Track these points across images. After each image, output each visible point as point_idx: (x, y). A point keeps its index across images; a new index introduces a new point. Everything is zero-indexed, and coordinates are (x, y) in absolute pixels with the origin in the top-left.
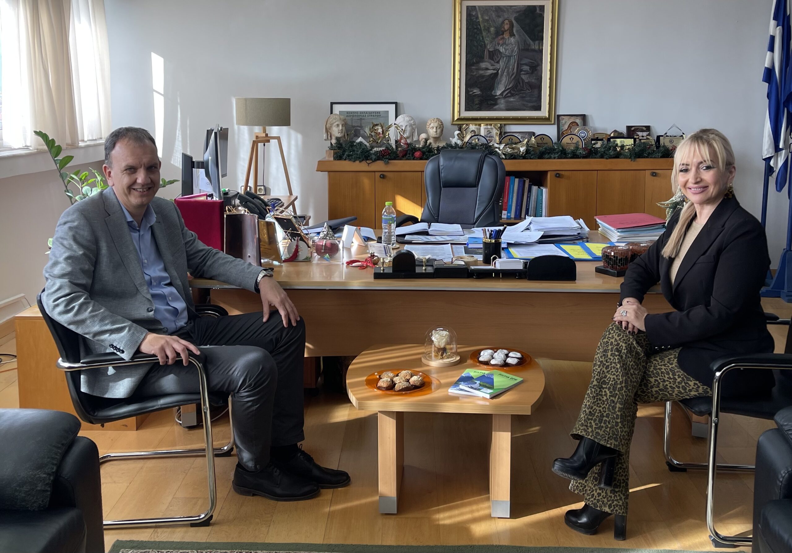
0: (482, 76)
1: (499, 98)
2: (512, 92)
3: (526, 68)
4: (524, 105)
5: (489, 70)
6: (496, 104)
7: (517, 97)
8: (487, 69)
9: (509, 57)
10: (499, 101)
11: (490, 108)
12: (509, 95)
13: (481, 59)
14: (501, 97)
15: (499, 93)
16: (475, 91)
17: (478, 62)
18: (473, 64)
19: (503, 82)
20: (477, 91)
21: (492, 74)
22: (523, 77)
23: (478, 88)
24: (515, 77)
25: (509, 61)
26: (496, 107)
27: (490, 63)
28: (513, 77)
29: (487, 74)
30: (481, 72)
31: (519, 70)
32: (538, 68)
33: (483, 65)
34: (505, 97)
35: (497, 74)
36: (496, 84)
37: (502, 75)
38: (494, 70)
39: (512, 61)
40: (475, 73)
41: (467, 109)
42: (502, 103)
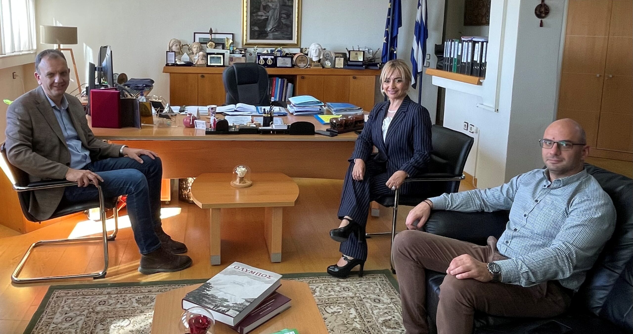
0: (259, 20)
1: (269, 33)
2: (277, 29)
3: (284, 16)
4: (283, 37)
5: (263, 16)
6: (268, 36)
7: (279, 32)
8: (262, 16)
9: (274, 9)
10: (269, 34)
11: (264, 38)
12: (275, 31)
13: (259, 10)
14: (270, 32)
15: (269, 29)
16: (255, 28)
17: (257, 12)
18: (254, 13)
19: (271, 23)
20: (256, 28)
21: (265, 18)
22: (282, 21)
23: (258, 26)
24: (278, 21)
25: (275, 11)
26: (268, 37)
27: (264, 12)
28: (277, 20)
29: (262, 19)
30: (259, 17)
31: (280, 17)
32: (291, 16)
33: (260, 13)
34: (273, 32)
35: (267, 19)
36: (267, 25)
37: (270, 20)
38: (266, 16)
39: (276, 12)
40: (255, 18)
41: (251, 39)
42: (271, 35)
